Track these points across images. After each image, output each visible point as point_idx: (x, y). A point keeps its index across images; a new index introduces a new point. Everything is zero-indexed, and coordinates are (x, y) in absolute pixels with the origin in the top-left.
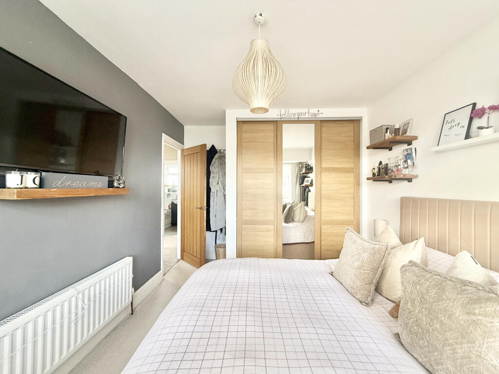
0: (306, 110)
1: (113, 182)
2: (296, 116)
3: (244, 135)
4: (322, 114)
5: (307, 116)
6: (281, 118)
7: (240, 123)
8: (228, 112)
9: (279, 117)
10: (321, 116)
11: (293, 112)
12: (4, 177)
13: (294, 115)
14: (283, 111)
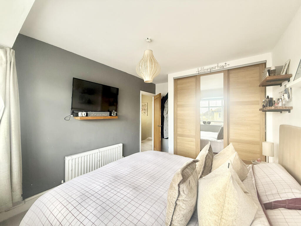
0: (216, 65)
1: (111, 114)
2: (209, 70)
3: (178, 86)
4: (229, 65)
5: (217, 68)
6: (199, 73)
7: (176, 80)
8: (169, 75)
9: (198, 73)
10: (228, 66)
11: (207, 68)
12: (78, 113)
13: (207, 70)
14: (200, 69)
